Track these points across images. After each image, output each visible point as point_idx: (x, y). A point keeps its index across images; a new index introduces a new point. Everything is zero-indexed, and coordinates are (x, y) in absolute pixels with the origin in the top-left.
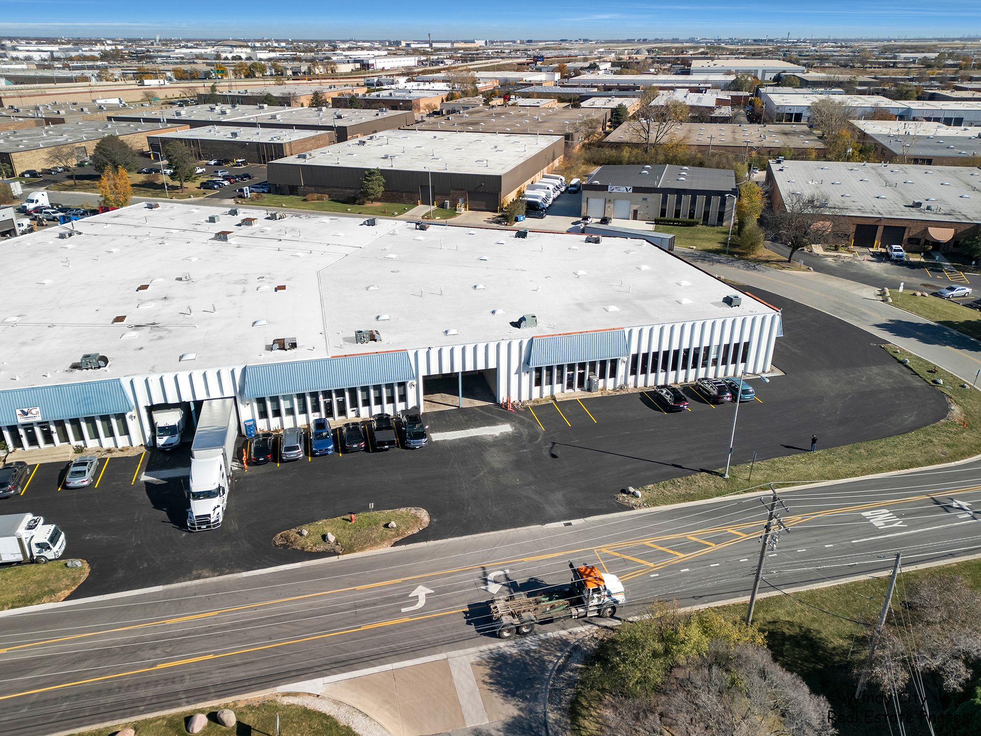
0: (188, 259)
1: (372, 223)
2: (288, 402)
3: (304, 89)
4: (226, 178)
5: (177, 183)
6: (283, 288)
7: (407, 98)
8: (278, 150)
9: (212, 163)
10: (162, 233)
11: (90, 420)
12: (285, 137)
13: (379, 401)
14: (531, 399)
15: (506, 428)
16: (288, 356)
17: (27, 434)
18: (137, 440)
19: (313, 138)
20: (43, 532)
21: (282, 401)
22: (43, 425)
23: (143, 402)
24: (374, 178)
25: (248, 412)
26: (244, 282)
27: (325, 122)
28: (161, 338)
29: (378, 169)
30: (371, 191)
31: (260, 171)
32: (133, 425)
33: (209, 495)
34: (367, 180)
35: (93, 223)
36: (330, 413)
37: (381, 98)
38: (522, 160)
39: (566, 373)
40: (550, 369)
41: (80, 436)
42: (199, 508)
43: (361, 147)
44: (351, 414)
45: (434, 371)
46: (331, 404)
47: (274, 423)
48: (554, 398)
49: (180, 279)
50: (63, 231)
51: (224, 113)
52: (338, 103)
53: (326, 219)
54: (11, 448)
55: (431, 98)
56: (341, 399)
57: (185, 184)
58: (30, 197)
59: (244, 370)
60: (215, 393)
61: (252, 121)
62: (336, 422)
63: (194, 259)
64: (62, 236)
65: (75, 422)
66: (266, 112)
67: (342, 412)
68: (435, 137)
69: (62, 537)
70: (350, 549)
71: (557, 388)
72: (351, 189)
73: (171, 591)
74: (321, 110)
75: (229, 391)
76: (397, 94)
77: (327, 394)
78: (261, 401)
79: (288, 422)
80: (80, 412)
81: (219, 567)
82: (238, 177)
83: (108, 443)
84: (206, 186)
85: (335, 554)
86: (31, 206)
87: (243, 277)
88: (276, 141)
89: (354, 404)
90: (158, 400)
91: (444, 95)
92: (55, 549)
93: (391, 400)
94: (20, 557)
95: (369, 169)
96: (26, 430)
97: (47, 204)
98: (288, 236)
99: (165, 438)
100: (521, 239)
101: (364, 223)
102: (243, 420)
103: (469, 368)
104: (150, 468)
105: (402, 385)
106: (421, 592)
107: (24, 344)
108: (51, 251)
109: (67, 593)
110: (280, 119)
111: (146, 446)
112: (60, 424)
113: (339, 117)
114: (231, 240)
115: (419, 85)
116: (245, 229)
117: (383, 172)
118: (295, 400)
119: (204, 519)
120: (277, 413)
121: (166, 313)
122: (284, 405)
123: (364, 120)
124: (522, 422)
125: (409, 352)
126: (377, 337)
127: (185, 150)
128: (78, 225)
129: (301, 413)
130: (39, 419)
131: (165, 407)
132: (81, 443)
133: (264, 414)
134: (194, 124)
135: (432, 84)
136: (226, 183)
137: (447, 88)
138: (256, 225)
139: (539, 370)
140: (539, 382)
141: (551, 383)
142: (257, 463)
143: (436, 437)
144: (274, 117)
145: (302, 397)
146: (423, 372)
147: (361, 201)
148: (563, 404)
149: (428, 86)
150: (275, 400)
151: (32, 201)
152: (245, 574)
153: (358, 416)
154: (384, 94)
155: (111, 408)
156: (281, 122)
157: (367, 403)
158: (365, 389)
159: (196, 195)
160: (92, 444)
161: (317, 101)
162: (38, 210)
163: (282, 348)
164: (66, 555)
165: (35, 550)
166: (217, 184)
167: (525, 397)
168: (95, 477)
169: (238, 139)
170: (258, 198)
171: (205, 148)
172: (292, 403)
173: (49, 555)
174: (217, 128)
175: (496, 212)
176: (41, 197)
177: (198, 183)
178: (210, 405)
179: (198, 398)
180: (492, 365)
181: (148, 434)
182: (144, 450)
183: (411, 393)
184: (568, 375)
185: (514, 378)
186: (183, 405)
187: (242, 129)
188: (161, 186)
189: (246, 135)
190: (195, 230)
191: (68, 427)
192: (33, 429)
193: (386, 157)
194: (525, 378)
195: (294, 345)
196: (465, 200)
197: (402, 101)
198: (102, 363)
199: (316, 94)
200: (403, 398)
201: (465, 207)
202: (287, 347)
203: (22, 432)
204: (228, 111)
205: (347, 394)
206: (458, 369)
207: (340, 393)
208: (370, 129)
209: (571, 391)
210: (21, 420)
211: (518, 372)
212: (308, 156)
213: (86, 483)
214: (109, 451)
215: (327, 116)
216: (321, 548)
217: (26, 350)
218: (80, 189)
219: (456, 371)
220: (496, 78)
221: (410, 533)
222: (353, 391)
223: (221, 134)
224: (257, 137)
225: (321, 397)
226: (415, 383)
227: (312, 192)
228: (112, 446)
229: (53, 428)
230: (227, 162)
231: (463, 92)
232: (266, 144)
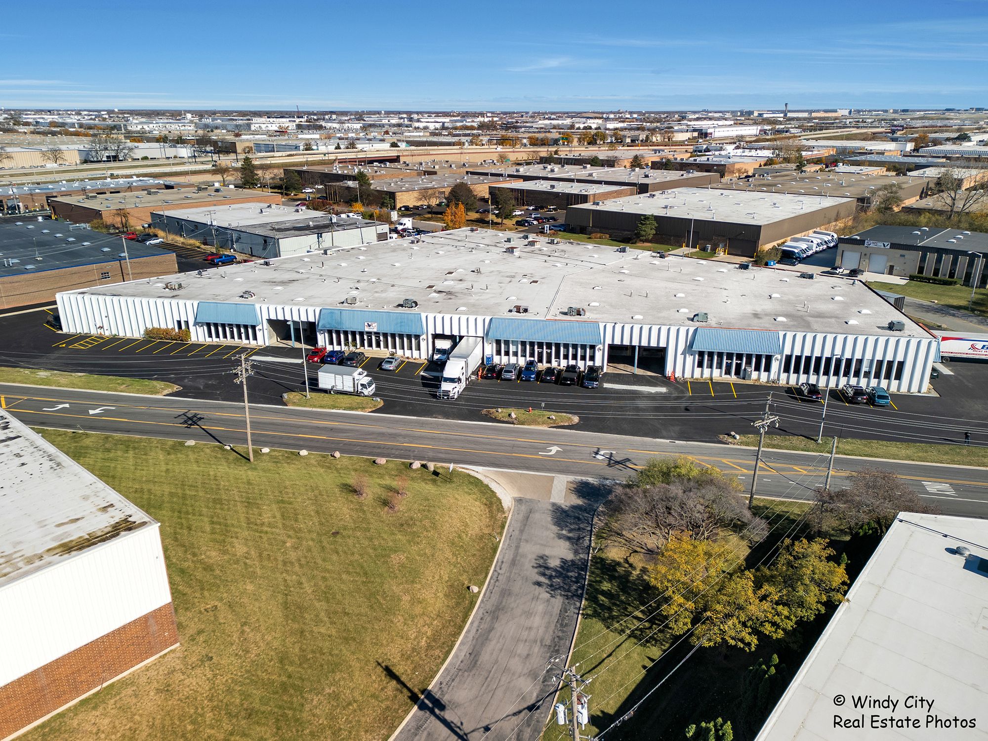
0: (483, 261)
1: (623, 250)
2: (515, 347)
3: (625, 153)
4: (535, 219)
5: (499, 220)
6: (536, 282)
7: (722, 163)
8: (584, 199)
9: (531, 208)
10: (473, 245)
11: (401, 337)
12: (592, 190)
13: (575, 357)
14: (692, 377)
15: (663, 390)
16: (522, 316)
17: (368, 339)
18: (424, 356)
19: (616, 192)
20: (366, 380)
21: (511, 345)
22: (377, 334)
23: (431, 331)
24: (648, 222)
25: (490, 349)
26: (513, 277)
27: (633, 180)
28: (450, 299)
29: (652, 215)
30: (643, 233)
31: (561, 216)
32: (423, 345)
33: (452, 380)
34: (641, 224)
35: (433, 237)
36: (540, 360)
37: (697, 162)
39: (725, 361)
40: (711, 354)
41: (394, 347)
42: (445, 386)
43: (651, 199)
44: (554, 364)
45: (617, 342)
46: (542, 352)
47: (505, 360)
48: (711, 379)
49: (473, 271)
50: (413, 239)
51: (552, 171)
52: (655, 166)
53: (590, 247)
54: (358, 347)
55: (748, 163)
56: (549, 351)
57: (505, 221)
58: (401, 222)
59: (491, 319)
60: (472, 333)
61: (572, 177)
62: (543, 366)
63: (487, 262)
64: (413, 242)
65: (393, 336)
66: (590, 171)
67: (549, 361)
68: (722, 194)
69: (374, 386)
70: (523, 424)
71: (716, 373)
72: (628, 231)
73: (420, 420)
74: (634, 170)
75: (480, 333)
76: (715, 159)
77: (540, 345)
78: (498, 342)
79: (513, 360)
80: (397, 331)
81: (447, 415)
82: (545, 218)
83: (408, 353)
84: (519, 223)
85: (513, 423)
86: (400, 228)
87: (513, 274)
88: (584, 193)
89: (558, 356)
90: (439, 331)
91: (763, 162)
92: (369, 389)
93: (583, 358)
94: (351, 390)
95: (645, 215)
96: (368, 336)
97: (410, 227)
98: (556, 254)
99: (439, 355)
100: (743, 270)
101: (617, 250)
102: (485, 354)
103: (644, 343)
104: (426, 370)
105: (593, 347)
106: (554, 449)
107: (376, 292)
108: (404, 250)
109: (370, 410)
110: (595, 177)
111: (428, 360)
112: (385, 335)
113: (647, 176)
114: (517, 253)
115: (744, 152)
116: (530, 248)
117: (657, 218)
118: (520, 346)
119: (447, 393)
120: (507, 353)
121: (459, 287)
122: (512, 348)
123: (668, 179)
124: (676, 388)
125: (600, 324)
126: (582, 312)
127: (510, 194)
128: (423, 237)
129: (522, 356)
130: (375, 330)
131: (442, 337)
132: (394, 350)
133: (499, 353)
134: (526, 178)
135: (758, 151)
136: (535, 222)
137: (771, 155)
138: (537, 246)
139: (701, 354)
140: (700, 365)
141: (710, 366)
142: (486, 378)
143: (606, 385)
144: (591, 175)
145: (524, 344)
146: (608, 341)
147: (634, 241)
148: (716, 384)
149: (753, 153)
150: (507, 343)
151: (402, 224)
152: (460, 421)
153: (559, 365)
154: (702, 160)
155: (413, 332)
156: (596, 179)
157: (566, 357)
158: (566, 346)
159: (510, 229)
160: (400, 352)
161: (636, 163)
162: (404, 230)
163: (518, 311)
164: (374, 395)
165: (360, 387)
166: (529, 223)
167: (688, 375)
168: (397, 367)
169: (554, 190)
170: (554, 234)
171: (523, 197)
172: (517, 348)
173: (366, 392)
174: (542, 182)
175: (753, 258)
176: (408, 223)
177: (514, 221)
178: (468, 340)
179: (462, 334)
180: (662, 344)
181: (430, 352)
182: (426, 362)
183: (598, 355)
184: (727, 363)
185: (680, 358)
186: (452, 337)
187: (561, 183)
188: (488, 222)
189: (562, 188)
190: (496, 246)
191: (389, 339)
192: (371, 336)
193: (666, 207)
194: (689, 359)
195: (526, 310)
196: (725, 245)
197: (717, 165)
198: (414, 305)
199: (636, 157)
200: (592, 358)
201: (725, 251)
202: (521, 311)
203: (365, 337)
204: (556, 170)
205: (553, 348)
206: (635, 343)
207: (549, 346)
208: (664, 187)
209: (728, 376)
210: (367, 329)
211: (684, 353)
212: (601, 203)
213: (391, 368)
214: (408, 358)
215: (637, 176)
216: (506, 419)
217: (376, 295)
218: (434, 221)
219: (633, 344)
220: (833, 147)
221: (562, 424)
222: (558, 346)
223: (543, 186)
224: (570, 189)
225: (536, 347)
226: (602, 348)
227: (597, 232)
228: (410, 356)
229: (381, 338)
230: (542, 208)
231: (784, 159)
232: (575, 195)
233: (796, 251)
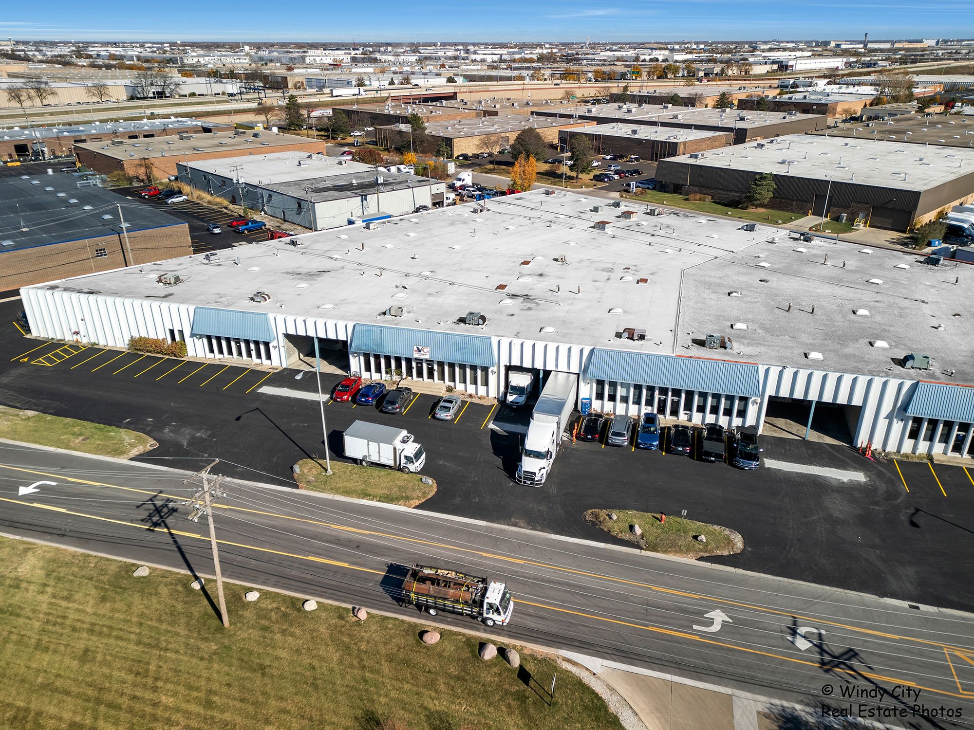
0: (567, 243)
1: (750, 228)
2: (625, 390)
3: (711, 90)
4: (617, 172)
5: (574, 174)
6: (645, 281)
7: (823, 102)
8: (672, 148)
9: (608, 157)
10: (551, 217)
11: (463, 367)
12: (682, 136)
13: (715, 410)
14: (899, 451)
15: (859, 477)
16: (635, 346)
17: (417, 367)
18: (493, 393)
19: (710, 138)
20: (411, 448)
21: (619, 388)
22: (430, 362)
23: (504, 361)
24: (765, 183)
25: (587, 391)
26: (611, 270)
27: (726, 123)
28: (529, 309)
29: (771, 174)
30: (758, 196)
31: (650, 168)
32: (492, 379)
33: (538, 455)
34: (756, 184)
35: (500, 203)
36: (662, 410)
37: (793, 100)
38: (953, 177)
39: (955, 432)
40: (933, 423)
41: (453, 379)
42: (529, 464)
43: (759, 150)
44: (683, 417)
45: (784, 393)
46: (665, 401)
47: (608, 406)
48: (930, 457)
49: (556, 260)
50: (476, 207)
51: (629, 111)
52: (744, 105)
53: (703, 220)
54: (404, 376)
55: (852, 102)
56: (676, 399)
57: (581, 176)
58: (459, 176)
59: (592, 351)
60: (563, 367)
61: (654, 119)
62: (666, 420)
63: (572, 244)
64: (475, 211)
65: (452, 366)
66: (669, 112)
67: (675, 412)
68: (846, 144)
69: (423, 456)
70: (654, 549)
71: (938, 448)
72: (736, 192)
73: (492, 529)
74: (724, 111)
75: (575, 368)
76: (813, 97)
77: (664, 391)
78: (600, 383)
79: (621, 409)
80: (457, 359)
81: (534, 522)
82: (628, 172)
83: (471, 389)
84: (598, 178)
85: (638, 546)
86: (458, 184)
87: (611, 266)
88: (672, 140)
89: (688, 407)
90: (516, 362)
91: (869, 100)
92: (417, 464)
93: (728, 412)
94: (392, 463)
95: (762, 173)
96: (417, 363)
97: (470, 183)
98: (661, 232)
99: (515, 396)
100: (930, 266)
101: (742, 228)
102: (581, 396)
103: (827, 398)
104: (497, 419)
105: (744, 400)
106: (719, 617)
107: (430, 294)
108: (465, 222)
109: (417, 503)
110: (681, 119)
111: (498, 400)
112: (441, 364)
113: (742, 119)
114: (609, 230)
115: (840, 88)
116: (624, 222)
117: (776, 178)
118: (632, 390)
119: (530, 475)
120: (612, 398)
121: (537, 287)
122: (620, 392)
123: (768, 123)
124: (880, 475)
125: (760, 367)
126: (728, 344)
127: (588, 143)
128: (488, 203)
129: (634, 403)
130: (427, 357)
131: (520, 369)
132: (452, 384)
133: (600, 396)
134: (601, 121)
135: (857, 88)
136: (616, 177)
137: (875, 93)
138: (634, 218)
139: (918, 421)
140: (914, 435)
141: (930, 438)
142: (585, 440)
143: (770, 463)
144: (675, 117)
145: (638, 388)
146: (770, 391)
147: (745, 205)
148: (942, 468)
149: (851, 89)
150: (613, 385)
151: (460, 180)
152: (554, 536)
153: (690, 420)
154: (797, 97)
155: (479, 362)
156: (682, 122)
157: (701, 409)
158: (703, 395)
159: (587, 186)
160: (460, 387)
161: (723, 102)
162: (463, 187)
163: (631, 338)
164: (424, 471)
165: (403, 461)
166: (608, 177)
167: (891, 447)
168: (456, 415)
169: (637, 136)
170: (642, 193)
171: (604, 144)
172: (628, 391)
173: (412, 467)
174: (620, 125)
175: (904, 232)
176: (467, 177)
177: (591, 176)
178: (556, 376)
179: (548, 368)
180: (857, 401)
181: (502, 389)
182: (496, 402)
183: (752, 410)
184: (958, 435)
185: (882, 424)
186: (534, 371)
187: (643, 126)
188: (560, 176)
189: (645, 133)
190: (579, 217)
191: (446, 368)
192: (422, 364)
193: (783, 162)
194: (897, 426)
195: (642, 337)
196: (867, 215)
197: (816, 104)
198: (481, 321)
199: (723, 95)
200: (742, 413)
201: (866, 223)
202: (636, 337)
203: (414, 364)
204: (634, 110)
205: (683, 396)
206: (813, 396)
207: (677, 393)
208: (772, 132)
209: (957, 455)
210: (416, 355)
211: (890, 417)
212: (700, 156)
213: (449, 418)
214: (471, 396)
215: (730, 118)
216: (627, 536)
217: (431, 299)
218: (497, 173)
219: (809, 399)
220: (941, 83)
221: (719, 553)
222: (690, 394)
223: (622, 131)
224: (655, 135)
225: (657, 392)
226: (759, 401)
227: (695, 192)
228: (474, 392)
229: (436, 367)
230: (621, 157)
231: (893, 97)
232: (662, 142)
233: (966, 226)
